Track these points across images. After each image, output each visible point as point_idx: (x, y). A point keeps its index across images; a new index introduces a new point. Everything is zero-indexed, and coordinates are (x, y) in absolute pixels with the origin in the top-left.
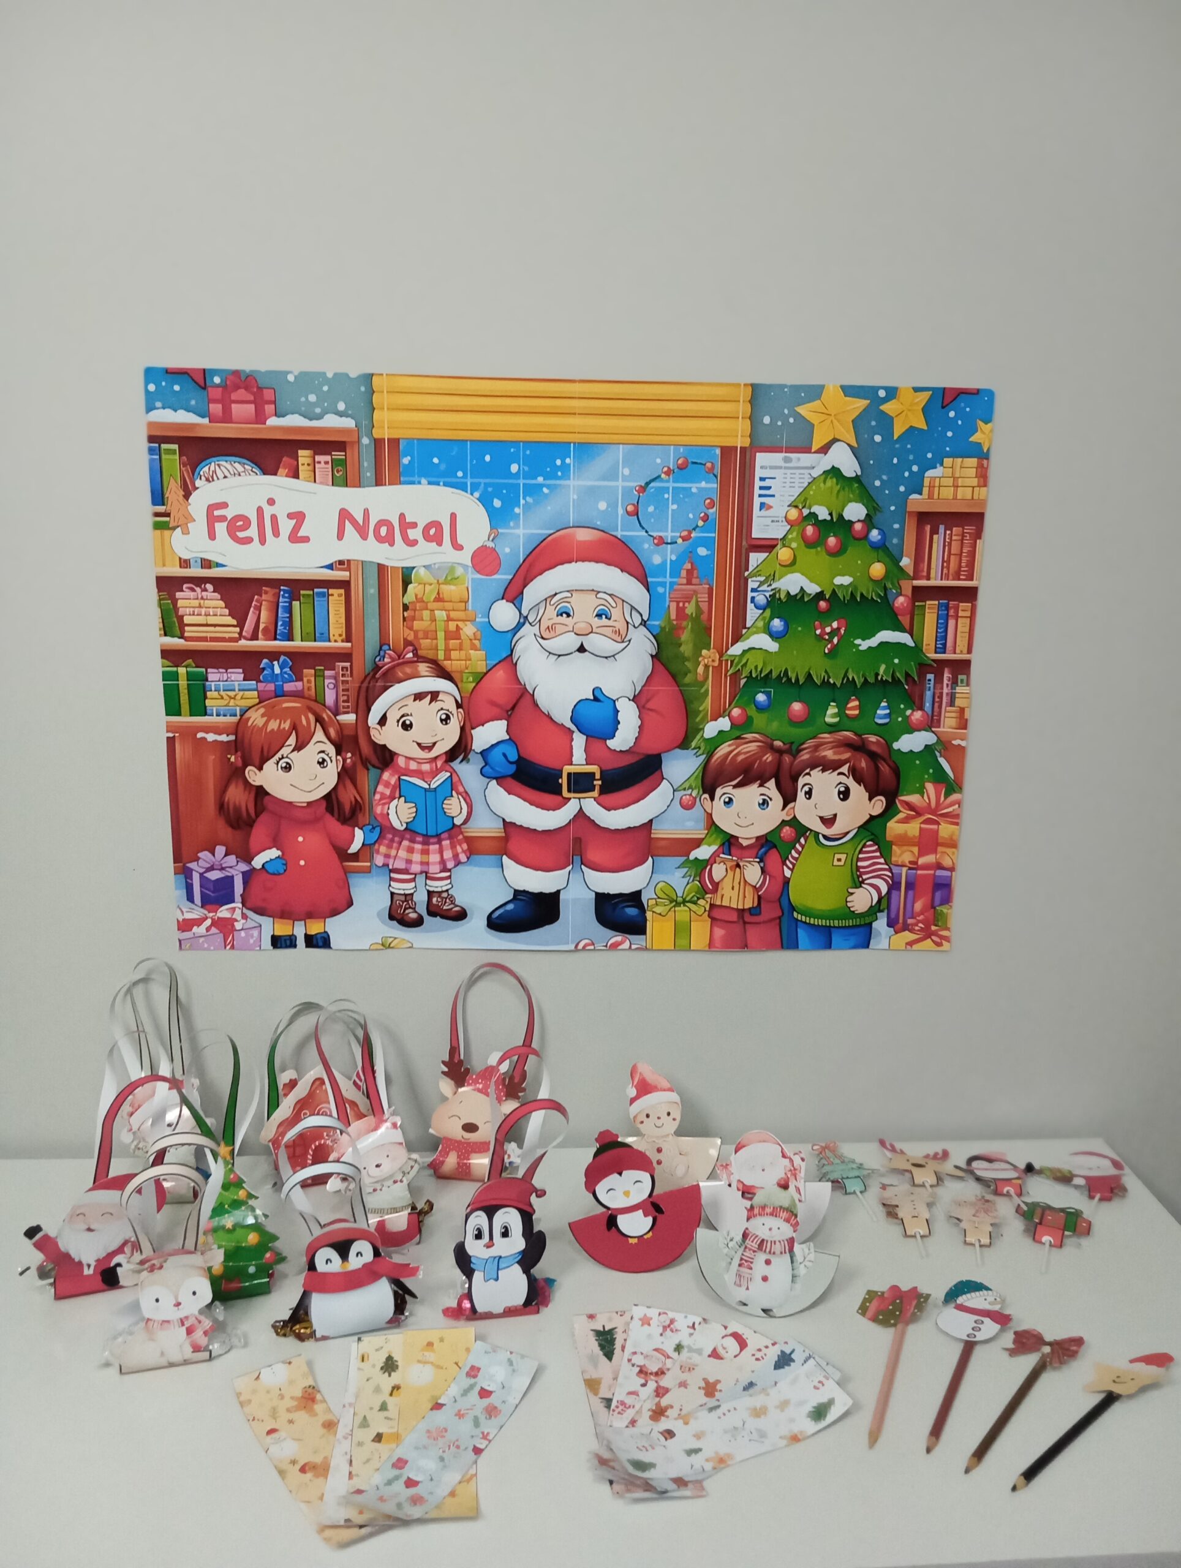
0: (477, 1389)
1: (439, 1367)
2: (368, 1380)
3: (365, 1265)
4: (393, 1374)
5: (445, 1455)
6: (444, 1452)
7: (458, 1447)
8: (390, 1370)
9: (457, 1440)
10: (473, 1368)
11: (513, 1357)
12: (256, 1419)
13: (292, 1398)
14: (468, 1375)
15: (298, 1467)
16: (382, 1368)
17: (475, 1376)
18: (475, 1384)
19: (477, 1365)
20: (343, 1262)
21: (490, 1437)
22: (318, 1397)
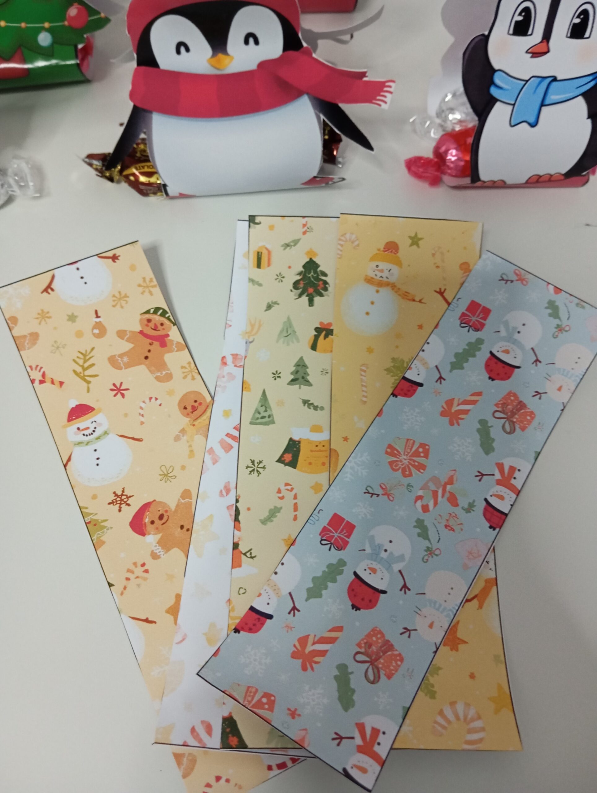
0: (483, 356)
1: (407, 296)
2: (269, 307)
3: (263, 65)
4: (317, 299)
5: (428, 519)
6: (425, 509)
7: (453, 500)
8: (311, 290)
9: (451, 481)
10: (474, 307)
11: (560, 300)
12: (47, 379)
13: (121, 334)
14: (464, 320)
15: (129, 513)
16: (296, 285)
17: (478, 327)
18: (480, 341)
19: (484, 302)
20: (215, 54)
21: (518, 483)
22: (174, 334)
